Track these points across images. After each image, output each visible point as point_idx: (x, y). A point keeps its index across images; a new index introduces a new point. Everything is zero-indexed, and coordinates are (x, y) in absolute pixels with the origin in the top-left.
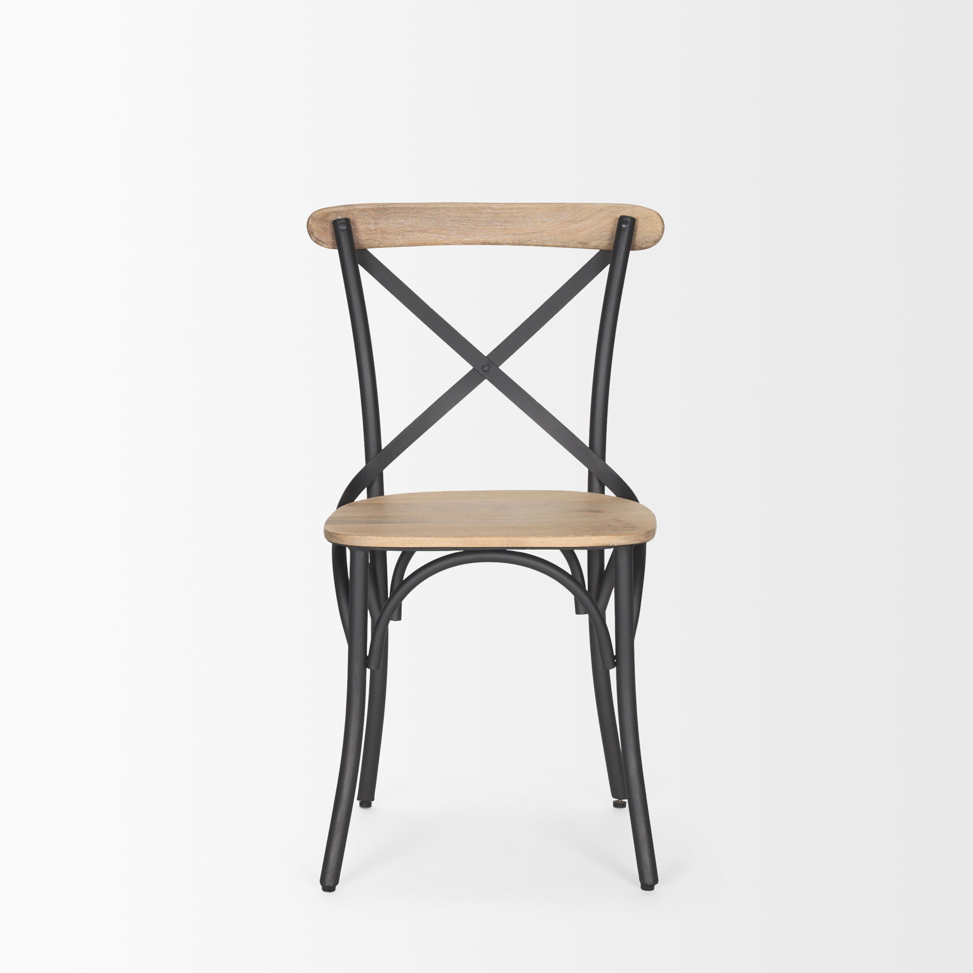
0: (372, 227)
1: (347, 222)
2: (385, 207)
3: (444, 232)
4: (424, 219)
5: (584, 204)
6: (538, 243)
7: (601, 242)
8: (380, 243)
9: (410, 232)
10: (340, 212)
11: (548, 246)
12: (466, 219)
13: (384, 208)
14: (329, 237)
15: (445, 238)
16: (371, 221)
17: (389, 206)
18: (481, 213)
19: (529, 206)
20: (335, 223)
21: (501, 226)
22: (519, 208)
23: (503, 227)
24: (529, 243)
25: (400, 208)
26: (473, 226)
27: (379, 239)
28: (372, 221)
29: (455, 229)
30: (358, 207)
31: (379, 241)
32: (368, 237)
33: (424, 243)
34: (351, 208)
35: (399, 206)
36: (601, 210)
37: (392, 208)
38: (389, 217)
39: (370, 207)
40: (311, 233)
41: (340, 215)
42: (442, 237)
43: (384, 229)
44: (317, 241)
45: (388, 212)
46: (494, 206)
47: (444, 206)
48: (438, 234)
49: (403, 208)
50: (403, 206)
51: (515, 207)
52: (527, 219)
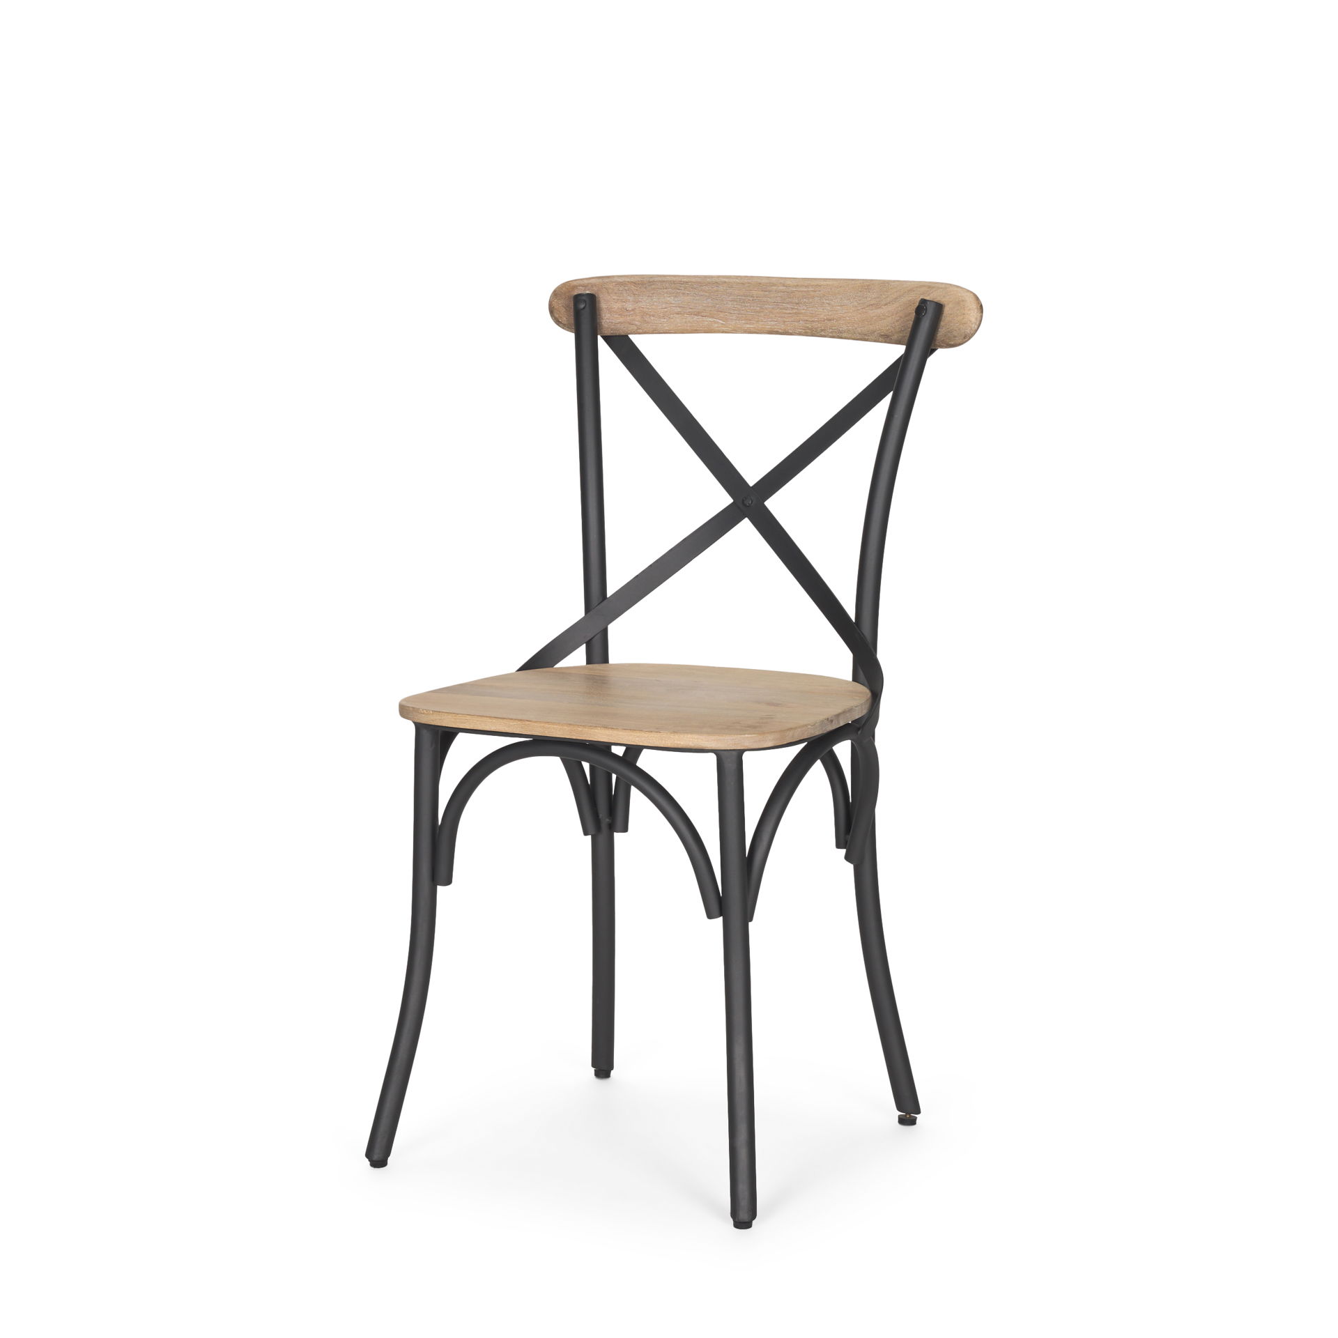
0: (629, 306)
1: (592, 297)
2: (651, 280)
3: (722, 315)
4: (697, 298)
5: (894, 281)
6: (834, 334)
8: (638, 329)
9: (678, 314)
10: (590, 286)
11: (845, 338)
12: (751, 299)
13: (650, 282)
14: (568, 317)
15: (722, 324)
16: (629, 298)
17: (656, 279)
18: (770, 291)
19: (830, 283)
20: (577, 300)
21: (792, 309)
22: (817, 285)
23: (794, 311)
24: (823, 333)
25: (670, 282)
26: (758, 308)
27: (637, 323)
28: (631, 298)
29: (736, 312)
30: (616, 279)
31: (636, 325)
32: (621, 320)
33: (696, 330)
34: (607, 280)
35: (669, 279)
37: (660, 281)
38: (654, 293)
39: (633, 280)
40: (552, 311)
41: (589, 290)
42: (718, 323)
43: (645, 310)
44: (558, 322)
45: (653, 286)
46: (788, 282)
47: (727, 280)
48: (713, 317)
49: (674, 282)
50: (674, 279)
51: (812, 283)
52: (825, 301)
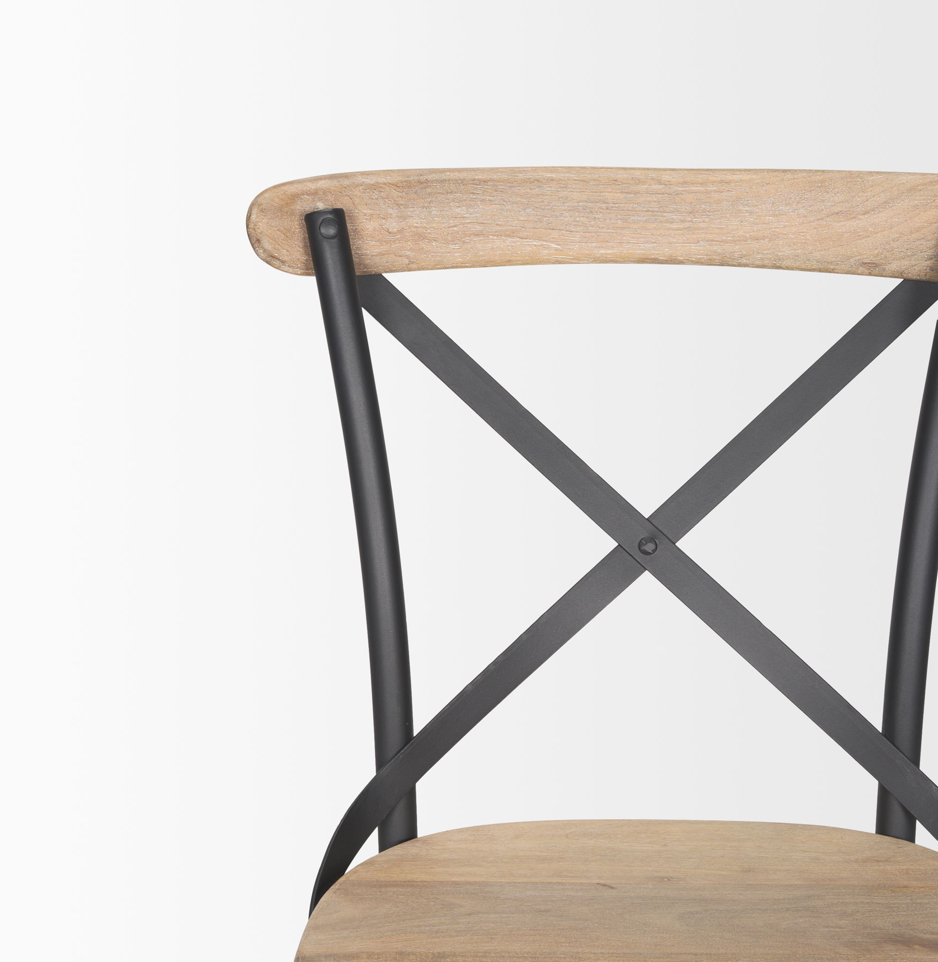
0: (393, 225)
1: (339, 216)
2: (423, 178)
3: (555, 234)
4: (509, 207)
5: (871, 173)
6: (766, 262)
7: (913, 262)
8: (411, 262)
9: (477, 235)
10: (320, 193)
11: (787, 268)
12: (604, 206)
13: (420, 182)
14: (297, 250)
15: (556, 250)
16: (390, 211)
17: (430, 177)
18: (636, 193)
19: (746, 177)
20: (311, 220)
21: (683, 221)
22: (721, 182)
23: (687, 225)
24: (744, 261)
25: (456, 181)
26: (619, 222)
27: (408, 253)
28: (393, 212)
29: (578, 229)
30: (361, 179)
31: (408, 257)
32: (384, 248)
33: (509, 261)
34: (346, 182)
35: (452, 176)
36: (912, 190)
37: (437, 181)
38: (431, 201)
39: (389, 179)
40: (255, 241)
41: (320, 200)
42: (549, 248)
43: (420, 230)
44: (270, 259)
45: (429, 190)
46: (666, 177)
47: (554, 175)
48: (539, 239)
49: (463, 182)
50: (461, 176)
51: (712, 178)
52: (741, 208)
